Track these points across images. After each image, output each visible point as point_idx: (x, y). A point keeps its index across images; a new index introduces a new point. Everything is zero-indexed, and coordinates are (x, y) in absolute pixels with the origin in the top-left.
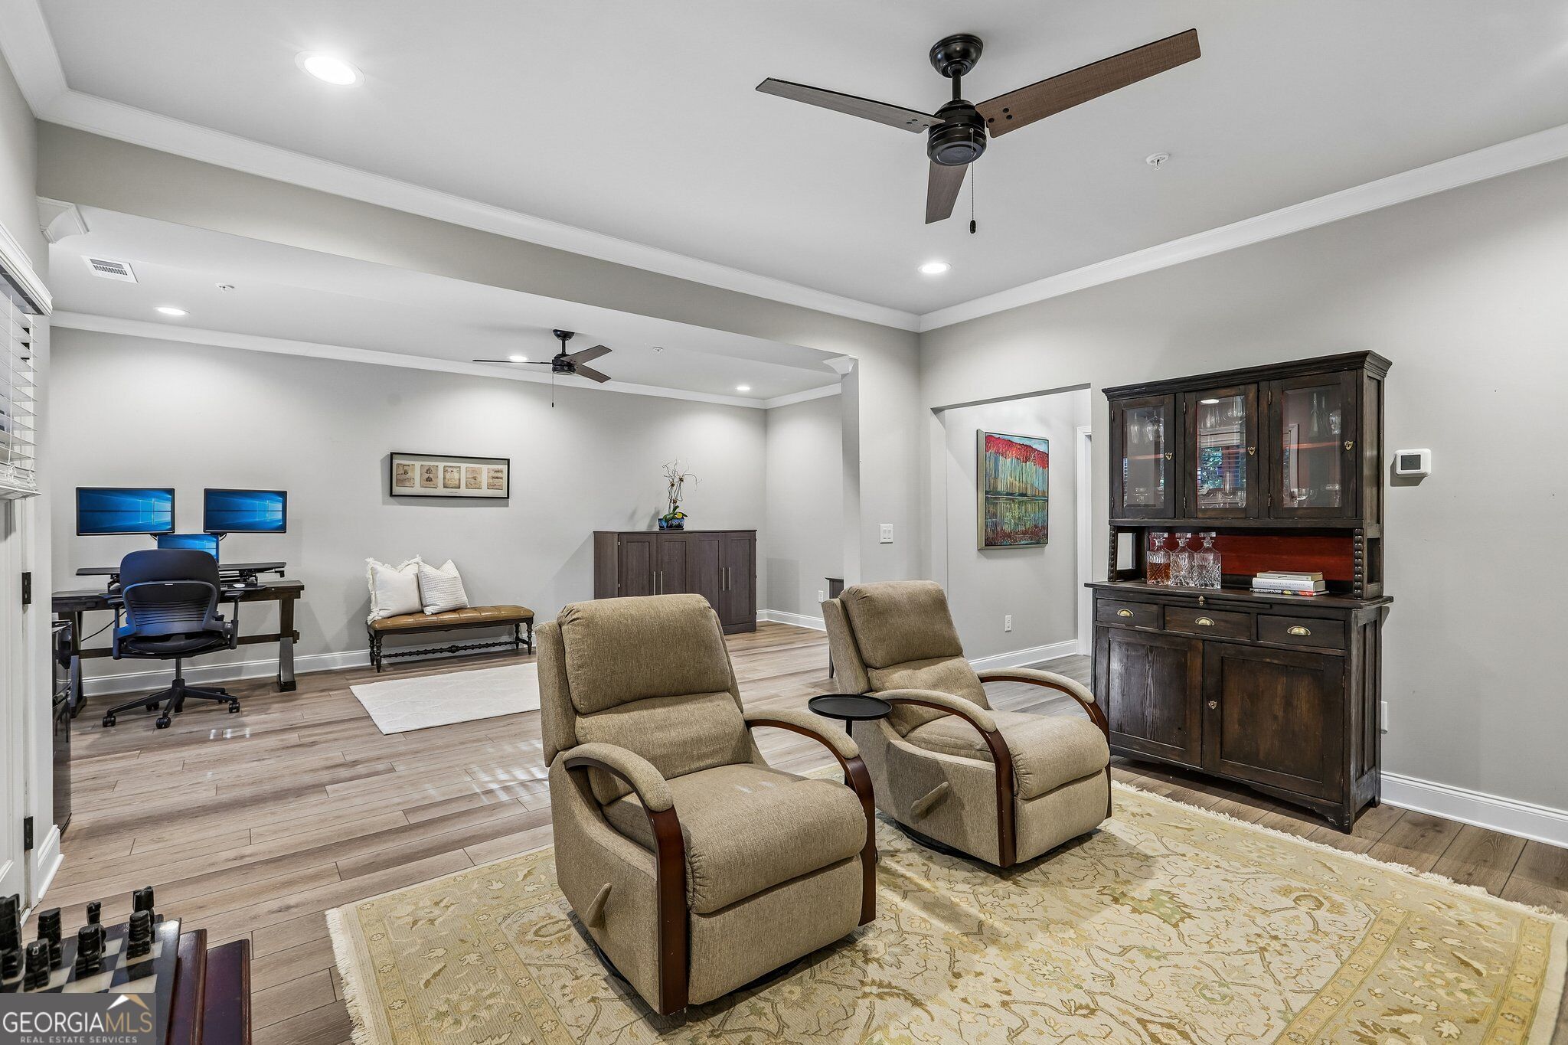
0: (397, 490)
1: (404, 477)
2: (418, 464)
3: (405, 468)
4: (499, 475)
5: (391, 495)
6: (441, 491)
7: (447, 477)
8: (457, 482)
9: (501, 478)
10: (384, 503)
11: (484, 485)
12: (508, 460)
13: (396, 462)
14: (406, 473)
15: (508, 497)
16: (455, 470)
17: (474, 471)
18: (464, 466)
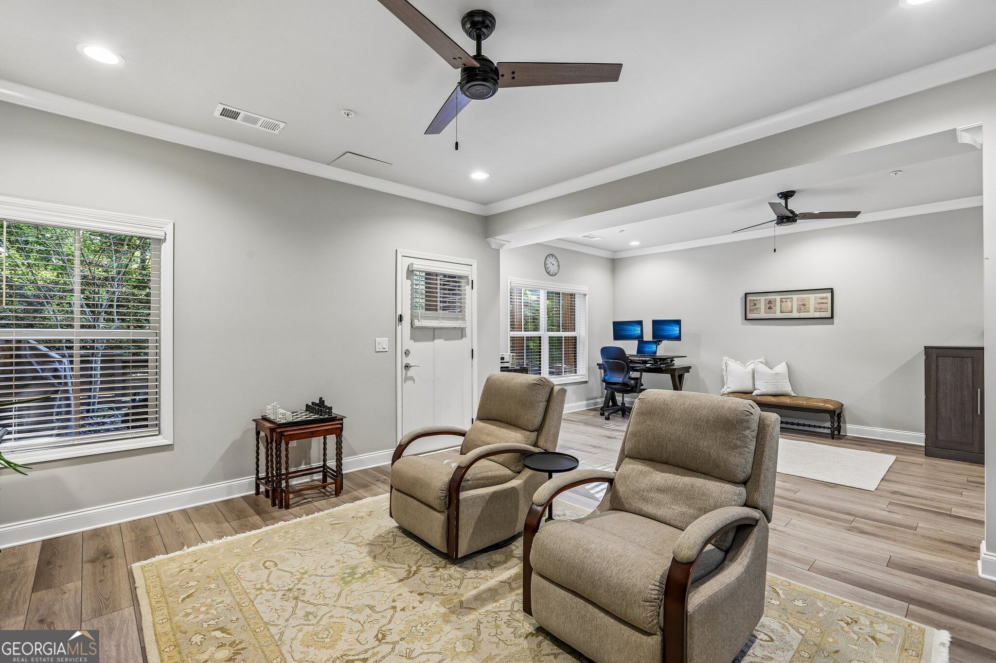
0: (750, 316)
1: (755, 307)
2: (763, 299)
3: (755, 302)
4: (824, 301)
5: (746, 319)
6: (779, 315)
7: (783, 306)
8: (790, 309)
9: (826, 303)
10: (742, 324)
11: (812, 309)
12: (832, 289)
13: (748, 299)
14: (755, 305)
15: (832, 317)
16: (788, 300)
17: (803, 299)
18: (795, 297)
